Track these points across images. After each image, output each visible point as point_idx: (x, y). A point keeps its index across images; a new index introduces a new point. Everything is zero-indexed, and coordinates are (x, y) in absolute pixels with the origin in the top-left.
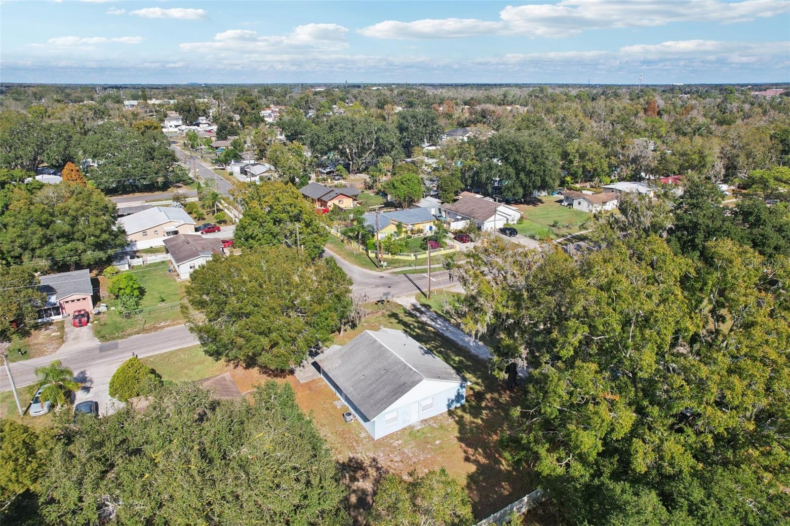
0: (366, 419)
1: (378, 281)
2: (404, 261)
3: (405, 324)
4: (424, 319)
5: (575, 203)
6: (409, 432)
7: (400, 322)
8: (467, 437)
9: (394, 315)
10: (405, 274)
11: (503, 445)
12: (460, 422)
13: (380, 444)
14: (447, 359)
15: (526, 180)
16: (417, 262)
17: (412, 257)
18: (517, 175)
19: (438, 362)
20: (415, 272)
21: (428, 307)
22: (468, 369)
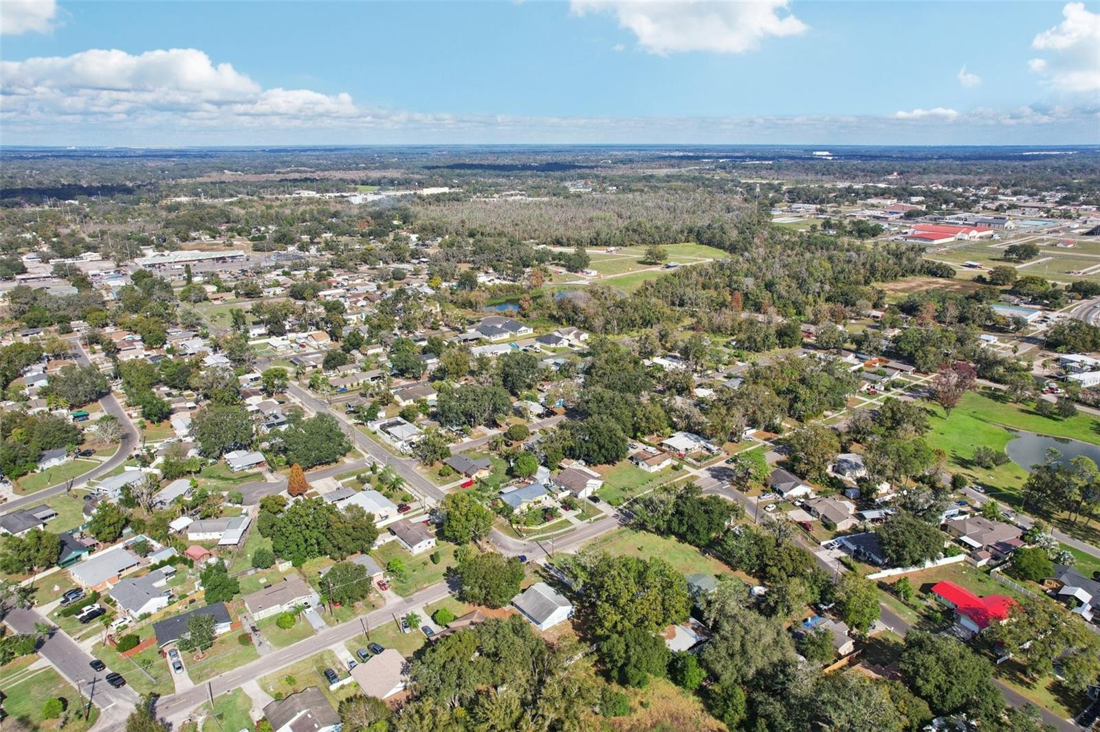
0: (538, 623)
1: (523, 548)
2: (535, 531)
3: (543, 577)
4: (552, 572)
5: (640, 464)
6: (554, 627)
7: (540, 575)
8: (576, 627)
9: (536, 572)
10: (536, 540)
11: (588, 629)
12: (573, 622)
13: (545, 632)
14: (565, 595)
15: (606, 453)
16: (543, 531)
17: (539, 527)
18: (600, 450)
19: (562, 598)
20: (542, 539)
21: (552, 564)
22: (574, 599)
